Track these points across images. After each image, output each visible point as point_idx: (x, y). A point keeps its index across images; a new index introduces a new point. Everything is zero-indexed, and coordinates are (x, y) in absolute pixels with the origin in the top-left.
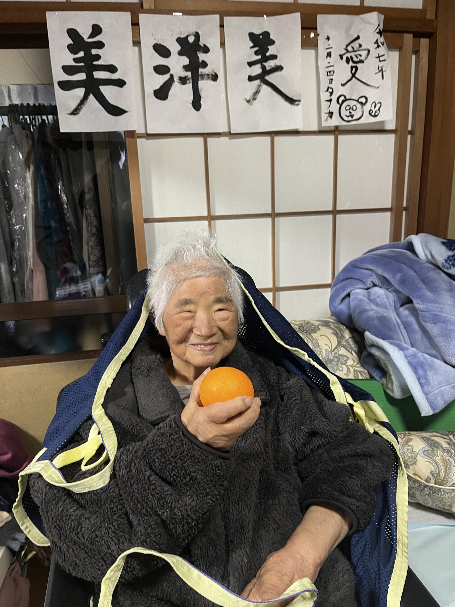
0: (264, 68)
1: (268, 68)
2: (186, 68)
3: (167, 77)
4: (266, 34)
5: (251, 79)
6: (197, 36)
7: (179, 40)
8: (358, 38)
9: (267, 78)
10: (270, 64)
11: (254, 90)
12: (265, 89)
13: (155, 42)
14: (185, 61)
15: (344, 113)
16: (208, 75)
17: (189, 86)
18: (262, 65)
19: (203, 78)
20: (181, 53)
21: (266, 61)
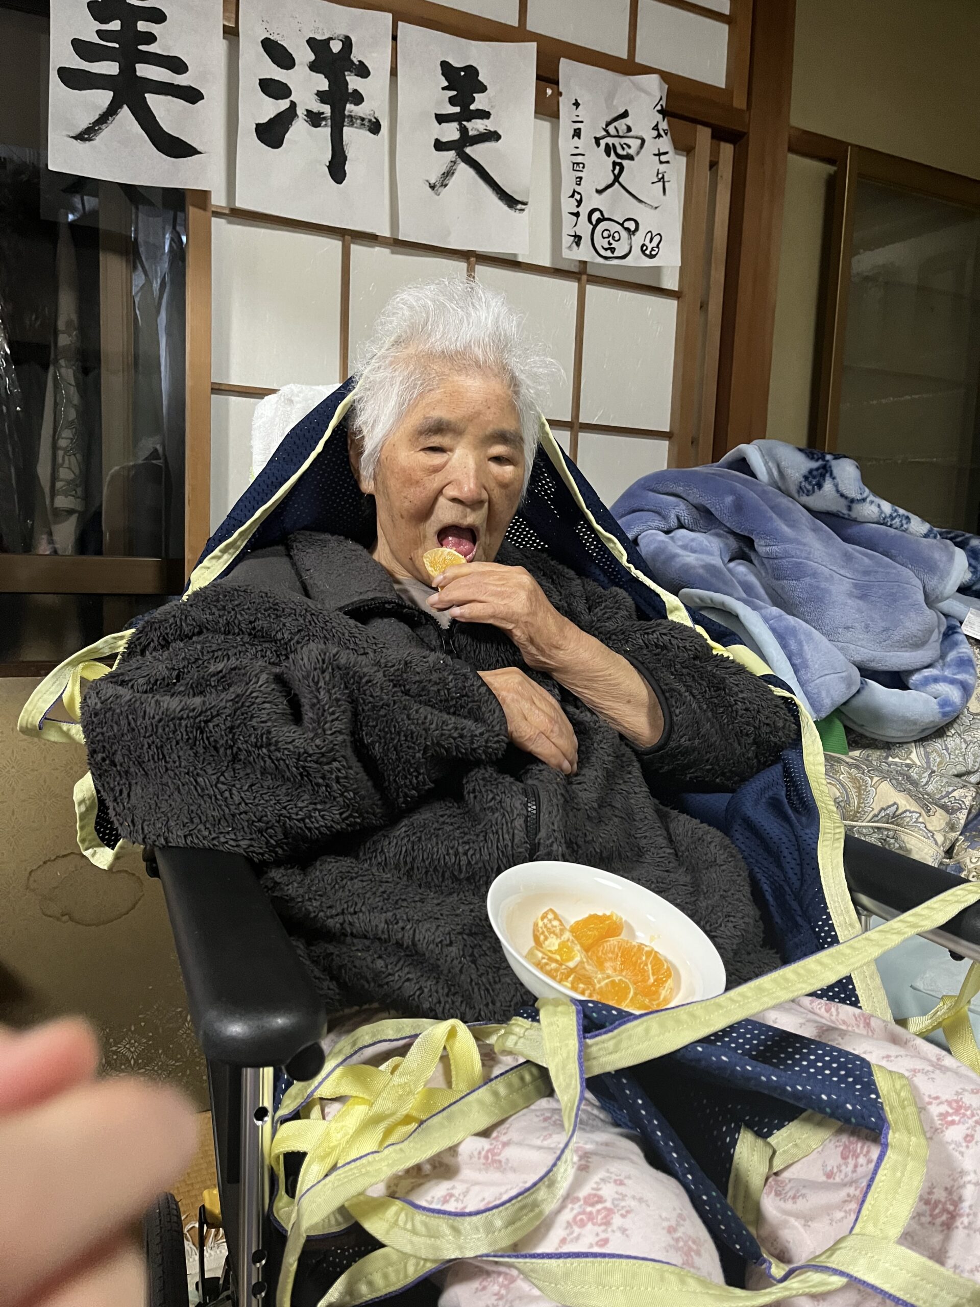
0: (463, 131)
1: (471, 133)
2: (322, 96)
3: (284, 104)
4: (471, 71)
5: (440, 146)
6: (347, 43)
7: (311, 42)
8: (625, 115)
9: (468, 150)
10: (476, 126)
11: (444, 169)
12: (464, 171)
13: (267, 35)
14: (323, 83)
15: (600, 242)
16: (363, 119)
17: (325, 132)
18: (460, 124)
19: (352, 124)
20: (313, 67)
21: (469, 120)
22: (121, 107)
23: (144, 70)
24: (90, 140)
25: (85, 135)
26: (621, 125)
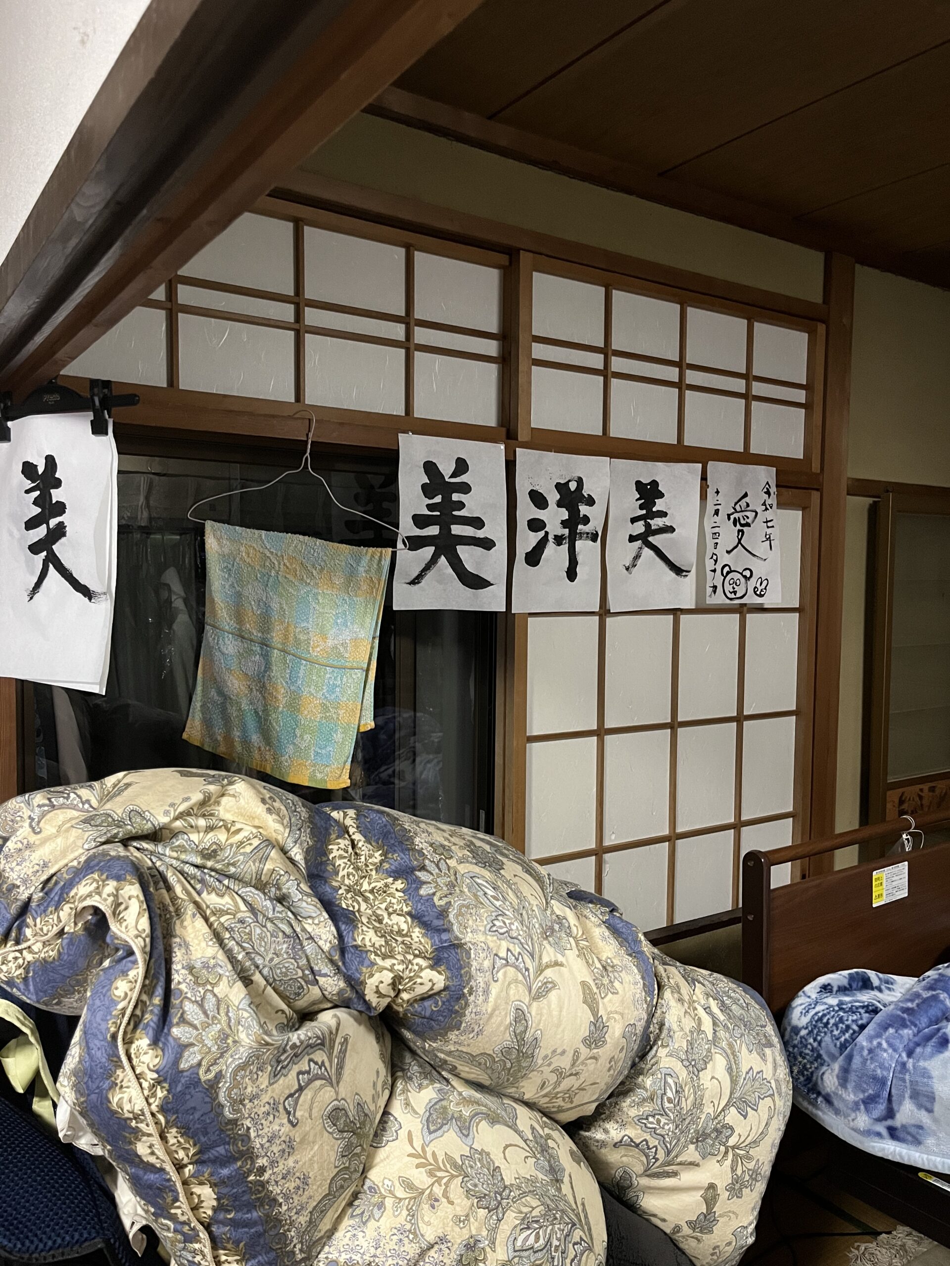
0: (648, 526)
1: (653, 528)
2: (564, 524)
3: (541, 534)
4: (654, 483)
5: (632, 539)
6: (580, 481)
7: (558, 486)
8: (746, 495)
9: (650, 539)
10: (657, 523)
11: (634, 555)
12: (647, 552)
13: (532, 488)
14: (564, 514)
15: (728, 588)
16: (588, 533)
17: (565, 547)
18: (645, 522)
19: (580, 539)
20: (560, 504)
21: (652, 519)
22: (439, 557)
23: (457, 530)
24: (419, 583)
25: (415, 581)
26: (743, 503)
